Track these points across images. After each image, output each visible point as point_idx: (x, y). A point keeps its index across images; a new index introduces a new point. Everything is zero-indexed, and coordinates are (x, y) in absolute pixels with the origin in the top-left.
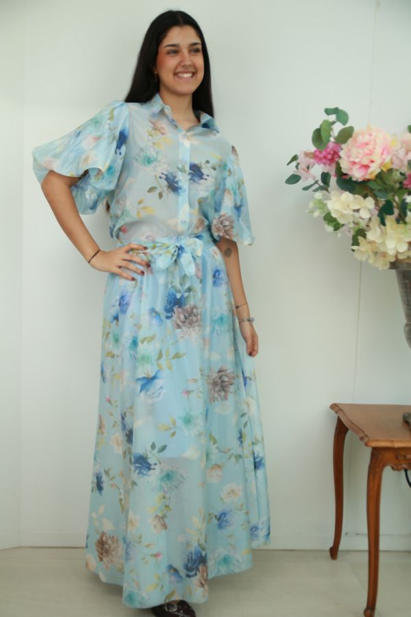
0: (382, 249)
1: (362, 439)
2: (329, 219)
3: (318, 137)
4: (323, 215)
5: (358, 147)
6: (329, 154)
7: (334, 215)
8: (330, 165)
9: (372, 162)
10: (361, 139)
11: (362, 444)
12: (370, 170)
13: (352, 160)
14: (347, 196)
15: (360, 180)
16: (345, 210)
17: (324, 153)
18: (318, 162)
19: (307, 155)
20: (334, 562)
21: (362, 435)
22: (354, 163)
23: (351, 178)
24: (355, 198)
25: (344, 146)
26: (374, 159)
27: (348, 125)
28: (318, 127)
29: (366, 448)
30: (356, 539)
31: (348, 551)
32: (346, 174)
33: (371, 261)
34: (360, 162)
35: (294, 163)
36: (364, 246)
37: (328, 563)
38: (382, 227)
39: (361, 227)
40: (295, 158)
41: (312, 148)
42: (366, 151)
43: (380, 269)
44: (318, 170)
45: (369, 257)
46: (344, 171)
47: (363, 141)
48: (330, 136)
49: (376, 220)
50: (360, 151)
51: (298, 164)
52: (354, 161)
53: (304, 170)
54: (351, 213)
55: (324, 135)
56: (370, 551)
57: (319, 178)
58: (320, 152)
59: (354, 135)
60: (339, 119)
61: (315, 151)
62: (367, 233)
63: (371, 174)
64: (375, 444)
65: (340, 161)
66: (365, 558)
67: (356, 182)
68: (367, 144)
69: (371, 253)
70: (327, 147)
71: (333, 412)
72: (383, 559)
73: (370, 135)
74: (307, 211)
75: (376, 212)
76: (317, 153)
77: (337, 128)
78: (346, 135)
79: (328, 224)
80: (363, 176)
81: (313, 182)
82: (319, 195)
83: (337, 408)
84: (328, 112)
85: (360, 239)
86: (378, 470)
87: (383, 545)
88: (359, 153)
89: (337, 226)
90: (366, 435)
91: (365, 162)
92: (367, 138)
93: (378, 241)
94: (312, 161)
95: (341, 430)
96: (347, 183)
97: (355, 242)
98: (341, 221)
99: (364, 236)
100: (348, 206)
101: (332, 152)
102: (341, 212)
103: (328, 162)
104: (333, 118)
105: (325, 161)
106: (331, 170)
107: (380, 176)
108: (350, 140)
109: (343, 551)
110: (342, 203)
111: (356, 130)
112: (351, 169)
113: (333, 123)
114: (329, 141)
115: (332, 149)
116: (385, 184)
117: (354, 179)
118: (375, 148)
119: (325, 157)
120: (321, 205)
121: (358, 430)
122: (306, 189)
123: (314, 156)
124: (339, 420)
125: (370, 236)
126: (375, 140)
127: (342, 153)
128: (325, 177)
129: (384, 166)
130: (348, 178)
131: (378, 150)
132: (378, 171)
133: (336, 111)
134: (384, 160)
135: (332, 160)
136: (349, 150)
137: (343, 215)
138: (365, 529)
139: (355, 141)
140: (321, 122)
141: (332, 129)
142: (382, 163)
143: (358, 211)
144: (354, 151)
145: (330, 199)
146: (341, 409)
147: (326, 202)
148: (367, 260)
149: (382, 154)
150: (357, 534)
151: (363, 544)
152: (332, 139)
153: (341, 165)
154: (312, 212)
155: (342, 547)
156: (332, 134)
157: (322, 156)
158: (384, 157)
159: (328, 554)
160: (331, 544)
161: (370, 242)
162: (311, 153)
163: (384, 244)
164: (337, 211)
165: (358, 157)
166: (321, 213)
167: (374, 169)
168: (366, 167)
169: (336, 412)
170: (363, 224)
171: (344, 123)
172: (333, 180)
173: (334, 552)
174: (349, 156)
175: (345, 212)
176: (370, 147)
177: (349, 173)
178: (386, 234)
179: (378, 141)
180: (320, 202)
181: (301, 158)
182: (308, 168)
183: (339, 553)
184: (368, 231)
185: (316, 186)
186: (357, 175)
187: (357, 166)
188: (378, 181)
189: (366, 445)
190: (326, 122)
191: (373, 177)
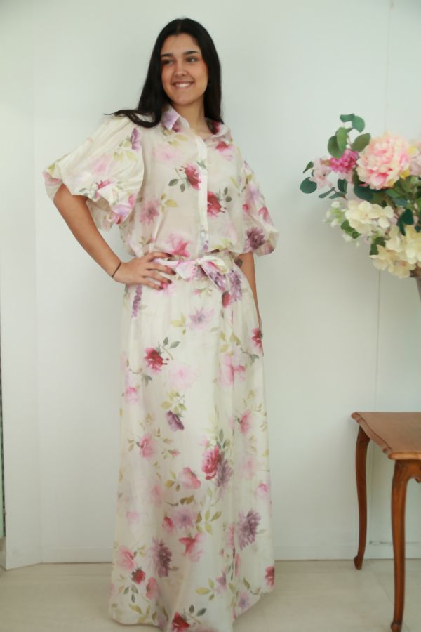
0: (402, 258)
1: (385, 451)
2: (346, 226)
3: (334, 144)
4: (340, 224)
5: (376, 155)
6: (346, 161)
7: (352, 225)
8: (347, 172)
9: (390, 170)
10: (378, 147)
11: (385, 456)
12: (389, 178)
13: (369, 168)
14: (365, 206)
15: (378, 189)
16: (364, 219)
17: (341, 160)
18: (334, 170)
19: (323, 162)
20: (358, 571)
21: (385, 447)
22: (372, 172)
23: (368, 186)
24: (373, 208)
25: (360, 154)
26: (391, 167)
27: (364, 132)
28: (334, 134)
29: (390, 460)
30: (381, 548)
31: (372, 560)
32: (363, 183)
33: (391, 270)
34: (378, 170)
35: (310, 171)
36: (382, 255)
37: (352, 573)
38: (402, 236)
39: (380, 236)
40: (310, 165)
41: (329, 156)
42: (384, 159)
43: (401, 277)
44: (334, 177)
45: (389, 266)
46: (362, 179)
47: (380, 149)
48: (347, 143)
49: (395, 229)
50: (378, 159)
51: (313, 171)
52: (372, 170)
53: (320, 177)
54: (370, 222)
55: (339, 142)
56: (395, 559)
57: (335, 185)
58: (337, 160)
59: (371, 142)
60: (354, 126)
61: (332, 159)
62: (386, 241)
63: (390, 181)
64: (398, 457)
65: (357, 170)
66: (390, 567)
67: (374, 191)
68: (385, 152)
69: (390, 262)
70: (344, 154)
71: (354, 421)
72: (409, 567)
73: (388, 142)
74: (324, 220)
75: (396, 221)
76: (334, 161)
77: (354, 135)
78: (363, 142)
79: (346, 232)
80: (382, 184)
81: (329, 189)
82: (336, 204)
83: (358, 418)
84: (344, 119)
85: (379, 247)
86: (402, 482)
87: (409, 553)
88: (376, 161)
89: (355, 235)
90: (390, 448)
91: (383, 170)
92: (384, 146)
93: (398, 251)
94: (328, 168)
95: (363, 440)
96: (364, 192)
97: (374, 251)
98: (359, 232)
99: (383, 245)
100: (367, 215)
101: (349, 160)
102: (360, 223)
103: (345, 170)
104: (348, 125)
105: (341, 168)
106: (348, 177)
107: (399, 184)
108: (367, 148)
109: (367, 560)
110: (361, 213)
111: (373, 137)
112: (369, 177)
113: (349, 130)
114: (345, 149)
115: (349, 156)
116: (404, 191)
117: (372, 188)
118: (393, 156)
119: (342, 165)
120: (339, 214)
121: (381, 441)
122: (322, 196)
123: (331, 164)
124: (360, 428)
125: (389, 245)
126: (393, 148)
127: (358, 162)
128: (342, 184)
129: (402, 174)
130: (365, 186)
131: (397, 158)
132: (397, 179)
133: (351, 118)
134: (402, 168)
135: (349, 167)
136: (367, 158)
137: (361, 225)
138: (389, 537)
139: (372, 148)
140: (337, 129)
141: (347, 137)
142: (400, 171)
143: (377, 220)
144: (372, 159)
145: (348, 209)
146: (363, 419)
147: (343, 210)
148: (387, 268)
149: (401, 162)
150: (382, 543)
151: (389, 552)
152: (348, 146)
153: (359, 174)
154: (330, 221)
155: (366, 556)
156: (348, 141)
157: (338, 163)
158: (402, 165)
159: (353, 564)
160: (355, 554)
161: (389, 251)
162: (327, 161)
163: (404, 253)
164: (355, 221)
165: (376, 166)
166: (339, 222)
167: (393, 178)
168: (385, 175)
169: (358, 421)
170: (382, 233)
171: (361, 130)
172: (350, 187)
173: (358, 562)
174: (366, 165)
175: (363, 222)
176: (388, 155)
177: (367, 182)
178: (406, 243)
179: (396, 148)
180: (337, 210)
181: (317, 166)
182: (324, 175)
183: (364, 563)
184: (389, 239)
185: (333, 193)
186: (376, 183)
187: (375, 175)
188: (397, 188)
189: (390, 457)
190: (341, 129)
191: (391, 185)
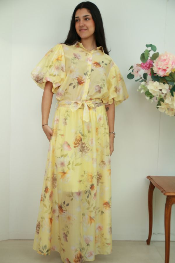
0: (172, 107)
1: (162, 192)
2: (148, 93)
3: (143, 57)
5: (162, 61)
6: (148, 65)
7: (150, 92)
8: (148, 70)
9: (168, 68)
10: (162, 58)
11: (162, 194)
12: (167, 72)
13: (159, 67)
14: (156, 83)
15: (162, 76)
16: (156, 89)
17: (146, 64)
18: (142, 69)
19: (137, 65)
20: (148, 246)
21: (162, 190)
22: (159, 69)
23: (158, 76)
24: (160, 84)
25: (154, 61)
26: (168, 67)
27: (156, 52)
28: (143, 53)
29: (165, 196)
30: (159, 235)
31: (154, 241)
32: (156, 74)
33: (166, 112)
34: (162, 68)
35: (131, 70)
36: (163, 106)
37: (146, 247)
38: (172, 97)
39: (162, 98)
40: (132, 67)
41: (140, 62)
42: (165, 63)
43: (170, 116)
44: (142, 72)
45: (166, 111)
46: (155, 72)
48: (149, 57)
49: (169, 94)
50: (163, 63)
51: (133, 70)
53: (136, 72)
54: (158, 91)
55: (146, 56)
56: (166, 241)
57: (142, 76)
58: (144, 64)
59: (159, 56)
60: (152, 49)
61: (142, 64)
62: (164, 100)
63: (167, 73)
64: (168, 194)
65: (153, 68)
66: (163, 245)
67: (160, 77)
68: (165, 60)
69: (166, 109)
70: (147, 62)
71: (148, 180)
72: (172, 245)
73: (167, 56)
74: (138, 90)
75: (169, 91)
76: (143, 64)
77: (152, 53)
78: (156, 56)
79: (147, 96)
80: (164, 74)
81: (140, 78)
82: (143, 83)
83: (150, 178)
84: (147, 46)
85: (161, 102)
86: (169, 206)
87: (172, 238)
88: (162, 64)
89: (151, 96)
90: (164, 190)
91: (165, 68)
92: (165, 58)
93: (170, 104)
94: (139, 68)
95: (152, 187)
96: (156, 78)
97: (159, 104)
98: (154, 94)
100: (157, 88)
101: (149, 64)
102: (154, 90)
103: (147, 69)
104: (149, 49)
105: (146, 68)
106: (148, 72)
107: (171, 74)
108: (157, 59)
109: (152, 241)
110: (154, 87)
111: (160, 54)
112: (158, 71)
113: (150, 51)
114: (148, 59)
115: (149, 63)
116: (173, 78)
117: (159, 76)
118: (169, 62)
119: (146, 66)
120: (145, 88)
121: (160, 188)
122: (137, 81)
123: (141, 66)
124: (151, 182)
125: (166, 101)
126: (169, 58)
127: (154, 64)
128: (145, 75)
129: (173, 70)
130: (156, 75)
131: (170, 63)
132: (170, 72)
133: (151, 46)
134: (173, 67)
135: (149, 68)
136: (157, 63)
137: (154, 92)
138: (163, 231)
139: (160, 58)
140: (144, 50)
141: (149, 54)
142: (172, 69)
143: (161, 90)
144: (160, 63)
145: (148, 85)
146: (152, 178)
147: (146, 86)
148: (165, 112)
149: (172, 64)
151: (163, 238)
152: (149, 58)
153: (154, 70)
154: (140, 90)
155: (152, 239)
156: (149, 56)
157: (144, 66)
158: (173, 66)
159: (146, 243)
160: (147, 238)
161: (166, 104)
162: (140, 64)
163: (173, 105)
164: (152, 90)
165: (161, 66)
166: (144, 91)
167: (169, 71)
168: (165, 70)
169: (150, 180)
170: (163, 96)
171: (155, 51)
172: (149, 77)
173: (148, 242)
174: (157, 66)
175: (155, 90)
176: (167, 61)
177: (157, 73)
178: (174, 100)
179: (170, 59)
180: (144, 86)
181: (135, 66)
182: (138, 72)
183: (151, 243)
184: (165, 99)
185: (141, 80)
186: (161, 74)
187: (161, 70)
188: (170, 77)
189: (164, 194)
190: (146, 50)
191: (168, 75)
